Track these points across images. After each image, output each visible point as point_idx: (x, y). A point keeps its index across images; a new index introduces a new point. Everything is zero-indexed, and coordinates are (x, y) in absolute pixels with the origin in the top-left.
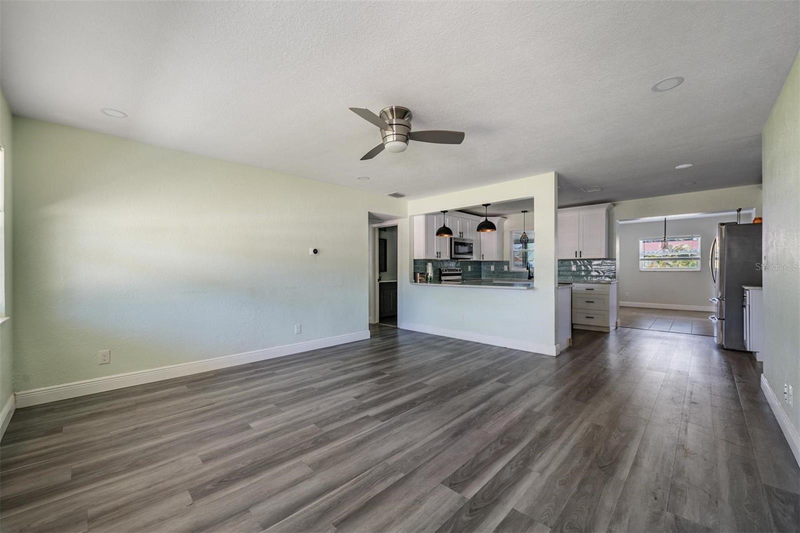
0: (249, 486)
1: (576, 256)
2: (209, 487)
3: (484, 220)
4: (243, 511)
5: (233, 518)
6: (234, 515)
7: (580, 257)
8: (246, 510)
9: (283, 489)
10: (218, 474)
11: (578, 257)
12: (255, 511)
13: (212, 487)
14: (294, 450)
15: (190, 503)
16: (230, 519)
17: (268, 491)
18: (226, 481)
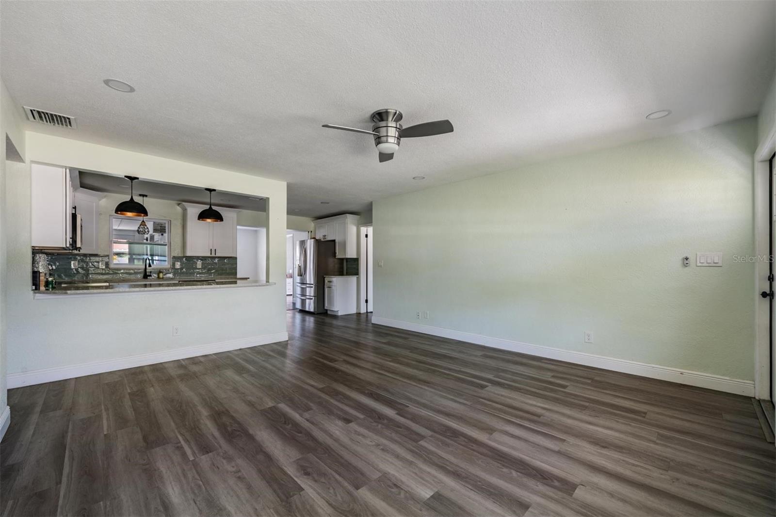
0: (537, 460)
1: (211, 254)
2: (556, 484)
3: (208, 208)
4: (561, 453)
5: (571, 456)
6: (569, 457)
7: (215, 254)
8: (559, 453)
9: (526, 441)
10: (537, 486)
11: (213, 255)
12: (556, 448)
13: (555, 481)
14: (472, 446)
15: (582, 486)
16: (572, 456)
17: (533, 448)
18: (541, 475)
